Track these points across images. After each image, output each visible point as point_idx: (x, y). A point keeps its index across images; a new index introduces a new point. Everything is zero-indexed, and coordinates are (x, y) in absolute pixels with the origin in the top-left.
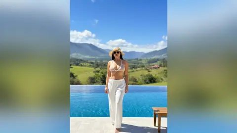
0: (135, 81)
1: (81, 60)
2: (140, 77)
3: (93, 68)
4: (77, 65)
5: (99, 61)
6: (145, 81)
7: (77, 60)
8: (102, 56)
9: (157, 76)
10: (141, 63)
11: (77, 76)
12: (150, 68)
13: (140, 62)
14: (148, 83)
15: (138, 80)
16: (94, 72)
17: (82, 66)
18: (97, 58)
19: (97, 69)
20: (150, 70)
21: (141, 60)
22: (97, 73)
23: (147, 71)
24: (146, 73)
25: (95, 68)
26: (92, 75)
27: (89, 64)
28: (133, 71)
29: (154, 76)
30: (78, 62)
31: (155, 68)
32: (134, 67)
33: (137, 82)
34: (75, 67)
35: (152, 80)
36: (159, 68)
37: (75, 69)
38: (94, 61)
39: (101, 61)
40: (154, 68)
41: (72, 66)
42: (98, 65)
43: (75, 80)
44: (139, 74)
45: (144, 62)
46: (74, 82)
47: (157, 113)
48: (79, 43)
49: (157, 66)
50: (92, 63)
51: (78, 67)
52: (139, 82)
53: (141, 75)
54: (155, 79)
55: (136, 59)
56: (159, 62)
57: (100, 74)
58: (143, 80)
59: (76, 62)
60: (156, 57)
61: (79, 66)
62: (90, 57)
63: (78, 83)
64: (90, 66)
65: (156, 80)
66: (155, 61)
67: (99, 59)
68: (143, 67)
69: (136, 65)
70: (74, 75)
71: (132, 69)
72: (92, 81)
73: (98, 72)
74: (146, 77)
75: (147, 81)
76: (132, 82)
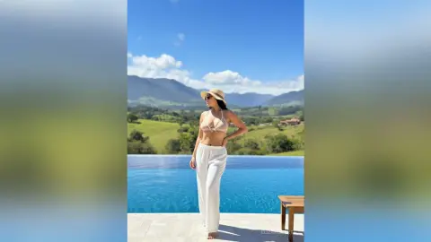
0: (254, 148)
1: (156, 110)
2: (263, 140)
3: (177, 124)
4: (149, 117)
5: (188, 111)
6: (274, 147)
7: (149, 109)
8: (193, 102)
9: (296, 138)
10: (267, 115)
11: (148, 138)
12: (283, 124)
13: (264, 112)
14: (278, 152)
15: (260, 146)
16: (179, 131)
17: (157, 119)
18: (185, 105)
19: (184, 125)
20: (283, 127)
21: (266, 109)
22: (184, 133)
23: (277, 129)
24: (275, 132)
25: (181, 124)
26: (175, 136)
27: (170, 117)
28: (252, 130)
29: (290, 138)
30: (150, 113)
31: (292, 123)
32: (253, 122)
33: (259, 149)
34: (143, 121)
35: (286, 146)
36: (299, 123)
37: (144, 126)
38: (178, 111)
39: (192, 110)
40: (290, 123)
41: (139, 120)
42: (186, 119)
43: (145, 146)
44: (261, 134)
45: (271, 112)
46: (142, 149)
47: (287, 205)
48: (152, 79)
49: (295, 120)
50: (175, 114)
51: (150, 122)
52: (262, 148)
53: (266, 137)
54: (292, 144)
55: (256, 107)
56: (300, 113)
57: (188, 134)
58: (269, 145)
59: (147, 113)
60: (294, 103)
61: (153, 119)
62: (173, 104)
63: (150, 151)
64: (172, 120)
65: (294, 146)
66: (293, 111)
67: (187, 108)
68: (270, 121)
69: (257, 118)
70: (144, 136)
71: (248, 125)
72: (175, 147)
73: (186, 130)
74: (275, 141)
75: (278, 147)
76: (249, 150)
